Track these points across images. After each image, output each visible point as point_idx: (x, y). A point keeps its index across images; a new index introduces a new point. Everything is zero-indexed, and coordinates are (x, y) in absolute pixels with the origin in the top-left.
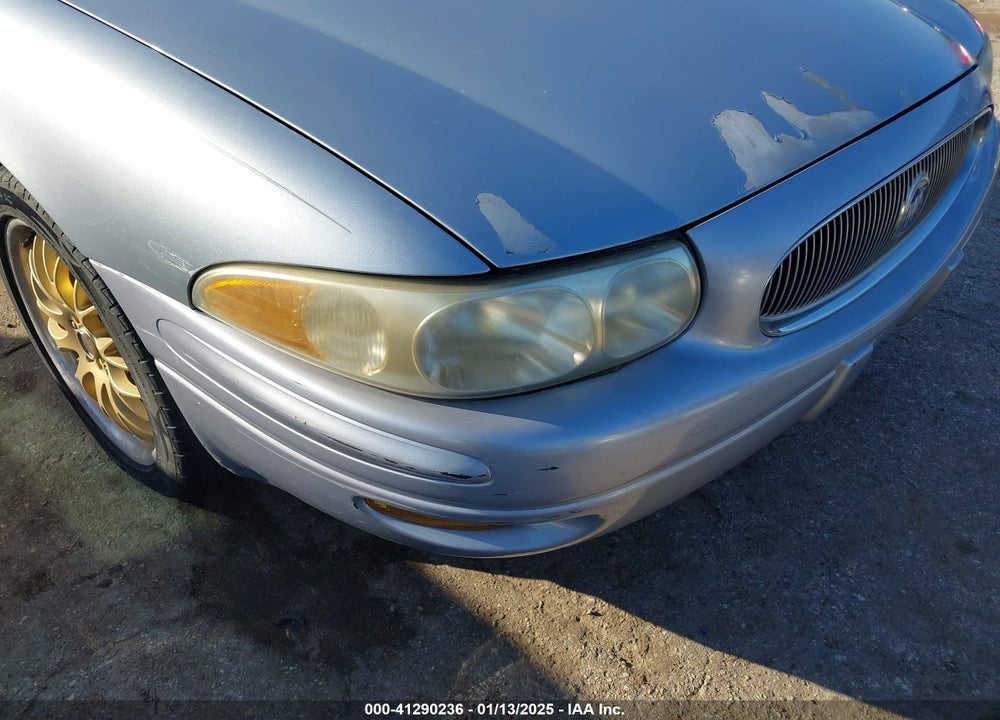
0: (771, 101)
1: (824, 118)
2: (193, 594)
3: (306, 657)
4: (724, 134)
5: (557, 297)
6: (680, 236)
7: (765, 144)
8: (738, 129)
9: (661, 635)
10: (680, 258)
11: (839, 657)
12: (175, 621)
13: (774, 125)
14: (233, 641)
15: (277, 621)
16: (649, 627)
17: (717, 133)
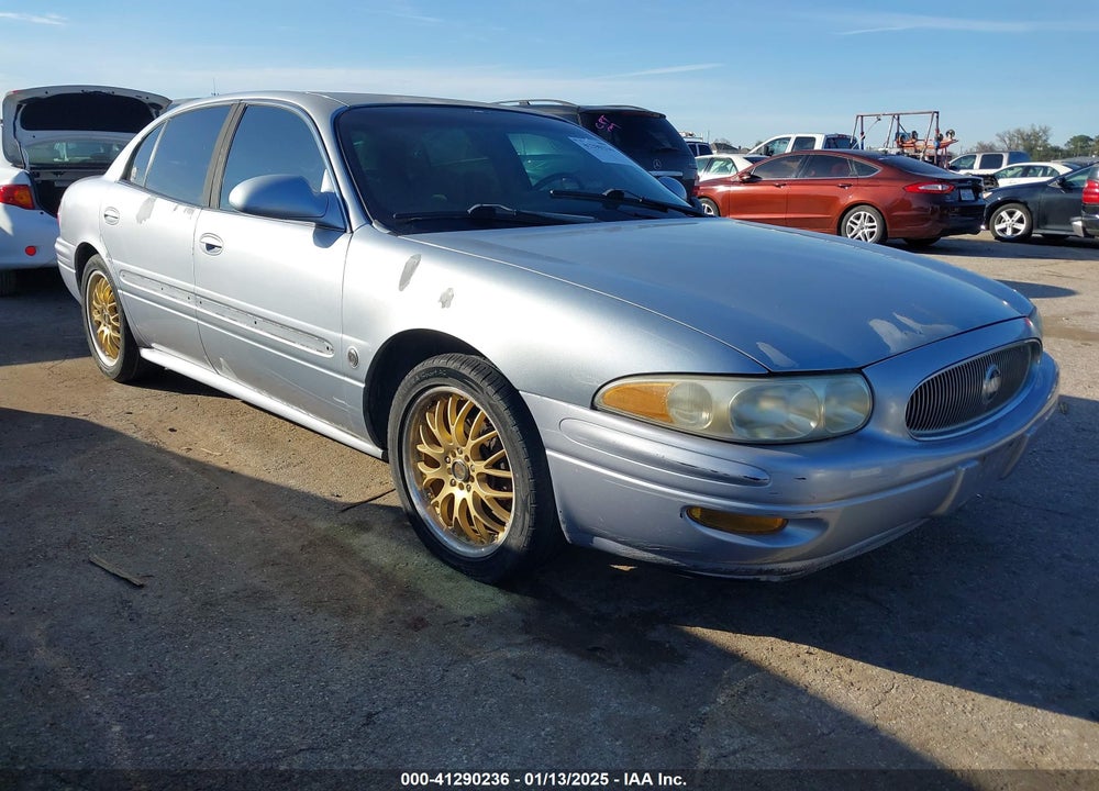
0: (898, 317)
1: (929, 326)
2: (527, 633)
3: (616, 665)
4: (875, 329)
5: (797, 388)
6: (858, 371)
7: (898, 334)
8: (882, 327)
9: (859, 665)
10: (858, 381)
11: (987, 680)
12: (521, 644)
13: (902, 327)
14: (564, 656)
15: (590, 647)
16: (849, 660)
17: (872, 328)
